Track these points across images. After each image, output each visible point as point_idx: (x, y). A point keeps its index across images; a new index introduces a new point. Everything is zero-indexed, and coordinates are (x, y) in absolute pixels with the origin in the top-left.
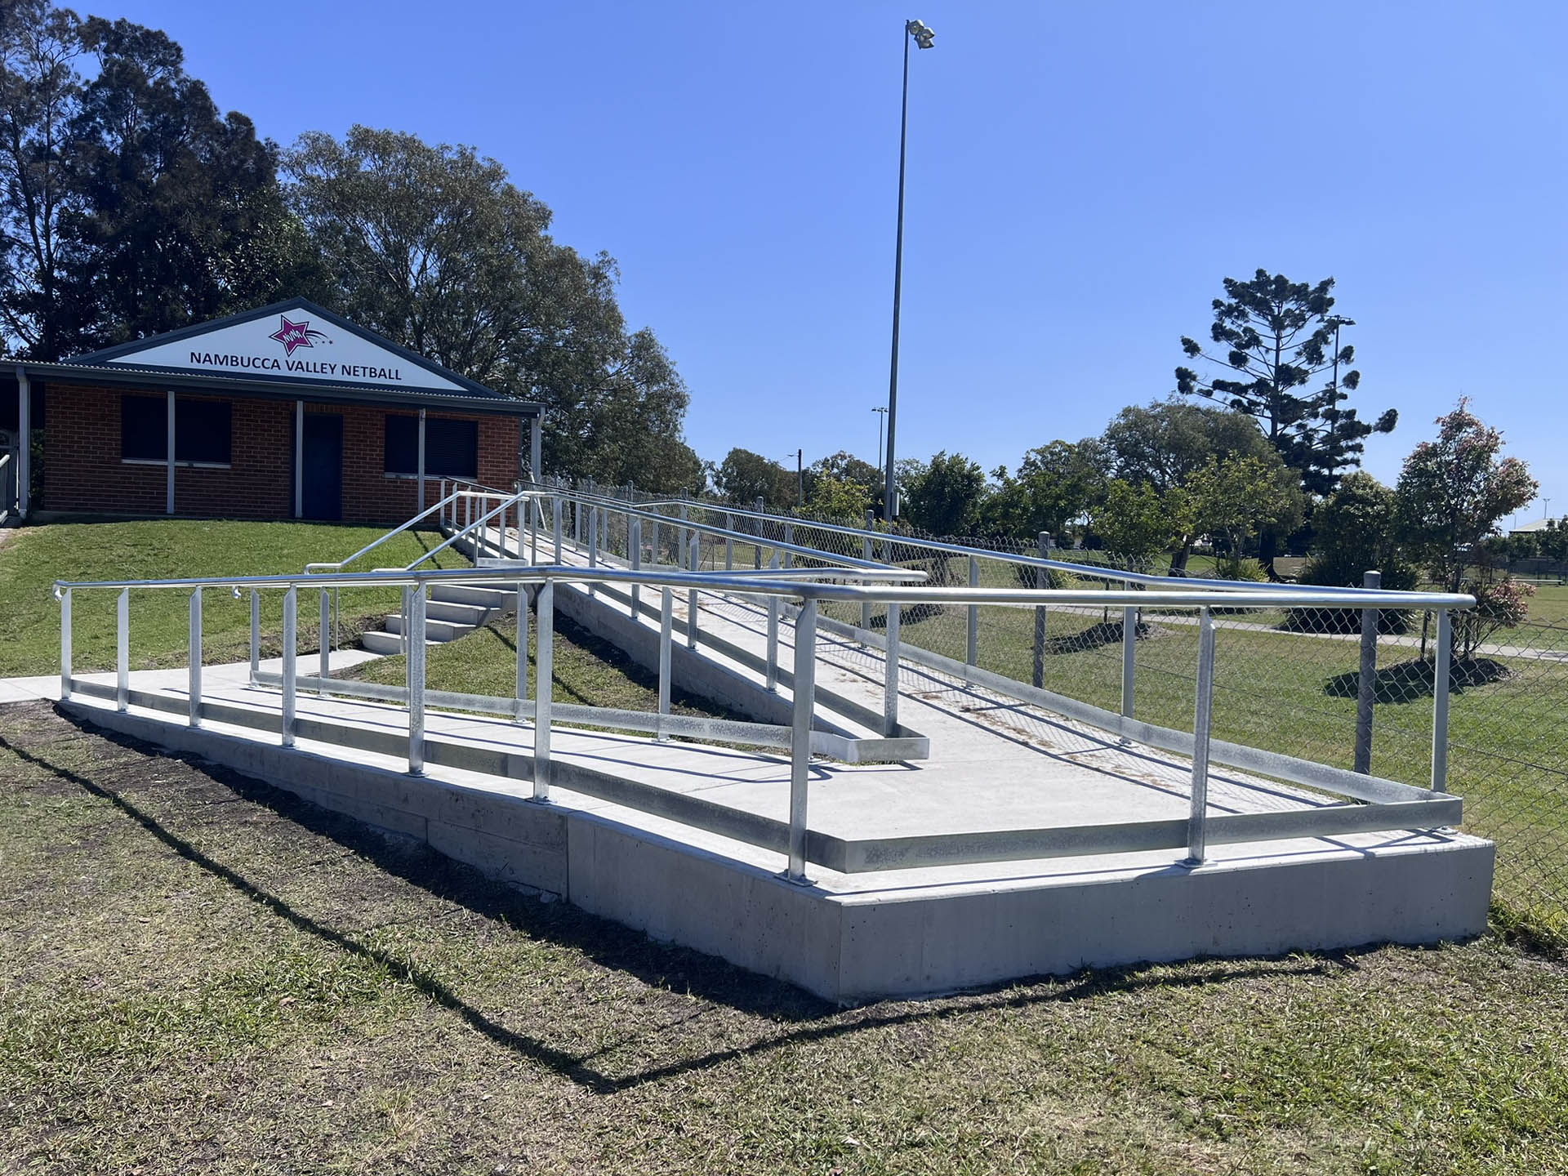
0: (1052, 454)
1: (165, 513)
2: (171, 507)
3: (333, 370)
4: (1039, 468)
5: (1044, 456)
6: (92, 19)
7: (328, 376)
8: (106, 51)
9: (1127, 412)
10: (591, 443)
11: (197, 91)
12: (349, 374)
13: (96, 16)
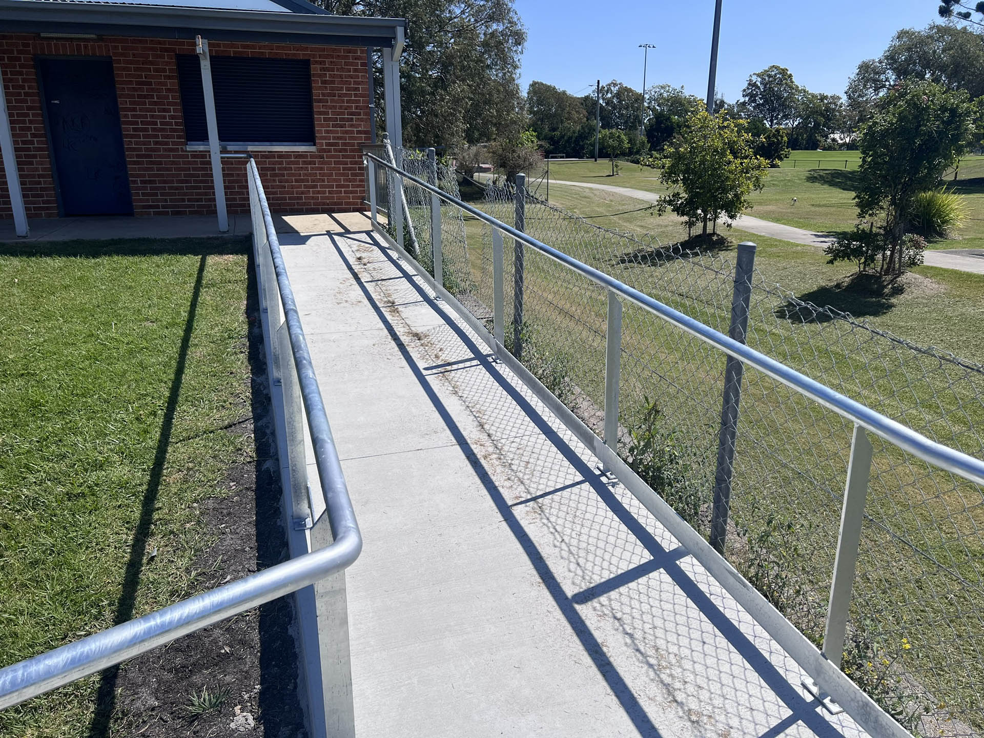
0: (769, 76)
4: (759, 88)
5: (763, 79)
9: (902, 34)
10: (441, 83)
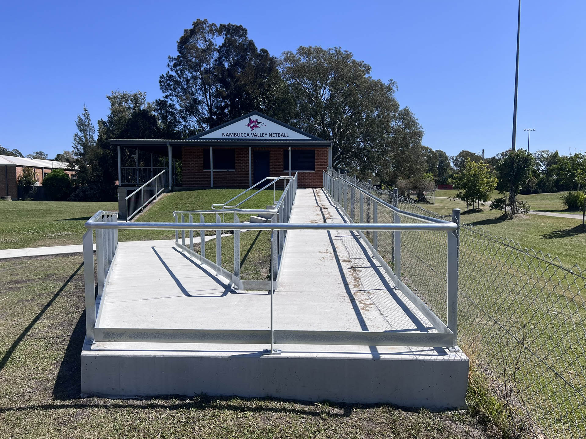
1: (210, 187)
2: (212, 186)
3: (266, 135)
6: (221, 25)
7: (265, 138)
8: (226, 35)
11: (251, 43)
12: (271, 136)
13: (222, 24)
